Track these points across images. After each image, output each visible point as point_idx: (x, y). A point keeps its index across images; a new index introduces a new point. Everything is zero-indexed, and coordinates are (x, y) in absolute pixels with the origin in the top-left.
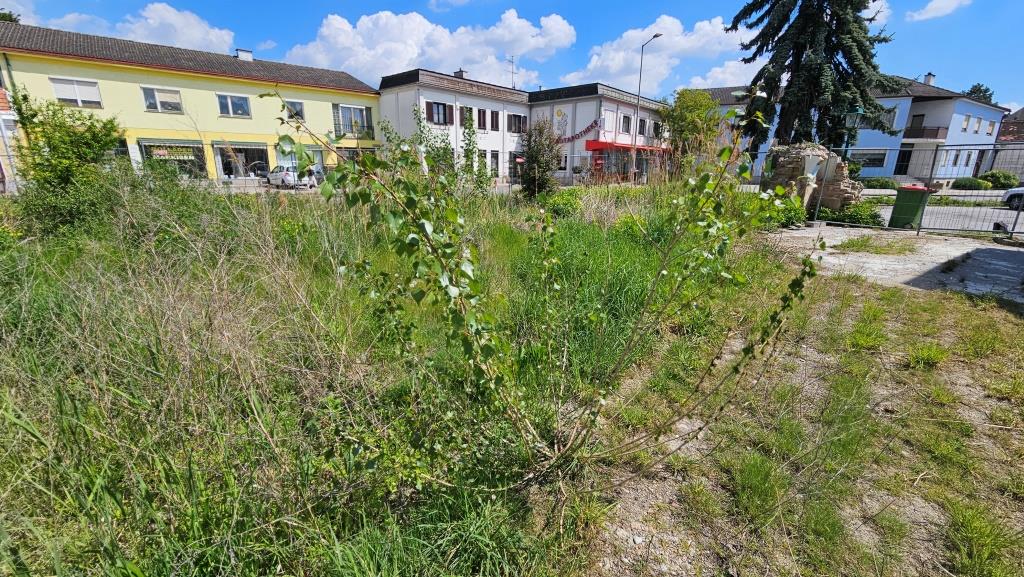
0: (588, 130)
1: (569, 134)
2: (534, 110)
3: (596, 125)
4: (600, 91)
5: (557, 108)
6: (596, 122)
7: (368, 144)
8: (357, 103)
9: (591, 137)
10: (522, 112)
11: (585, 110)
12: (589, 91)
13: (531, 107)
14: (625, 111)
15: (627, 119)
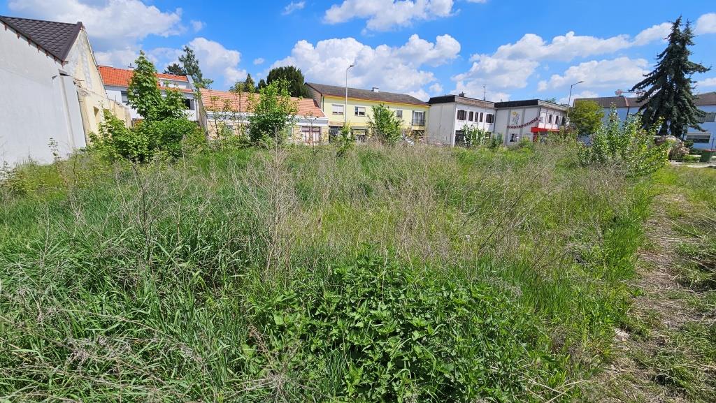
0: (532, 122)
1: (519, 124)
2: (498, 111)
3: (537, 120)
4: (539, 103)
5: (513, 111)
6: (537, 119)
7: (422, 128)
8: (420, 110)
9: (534, 125)
10: (492, 113)
11: (530, 113)
12: (533, 103)
13: (496, 110)
14: (550, 112)
15: (551, 116)
